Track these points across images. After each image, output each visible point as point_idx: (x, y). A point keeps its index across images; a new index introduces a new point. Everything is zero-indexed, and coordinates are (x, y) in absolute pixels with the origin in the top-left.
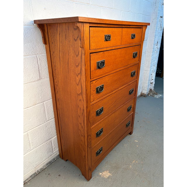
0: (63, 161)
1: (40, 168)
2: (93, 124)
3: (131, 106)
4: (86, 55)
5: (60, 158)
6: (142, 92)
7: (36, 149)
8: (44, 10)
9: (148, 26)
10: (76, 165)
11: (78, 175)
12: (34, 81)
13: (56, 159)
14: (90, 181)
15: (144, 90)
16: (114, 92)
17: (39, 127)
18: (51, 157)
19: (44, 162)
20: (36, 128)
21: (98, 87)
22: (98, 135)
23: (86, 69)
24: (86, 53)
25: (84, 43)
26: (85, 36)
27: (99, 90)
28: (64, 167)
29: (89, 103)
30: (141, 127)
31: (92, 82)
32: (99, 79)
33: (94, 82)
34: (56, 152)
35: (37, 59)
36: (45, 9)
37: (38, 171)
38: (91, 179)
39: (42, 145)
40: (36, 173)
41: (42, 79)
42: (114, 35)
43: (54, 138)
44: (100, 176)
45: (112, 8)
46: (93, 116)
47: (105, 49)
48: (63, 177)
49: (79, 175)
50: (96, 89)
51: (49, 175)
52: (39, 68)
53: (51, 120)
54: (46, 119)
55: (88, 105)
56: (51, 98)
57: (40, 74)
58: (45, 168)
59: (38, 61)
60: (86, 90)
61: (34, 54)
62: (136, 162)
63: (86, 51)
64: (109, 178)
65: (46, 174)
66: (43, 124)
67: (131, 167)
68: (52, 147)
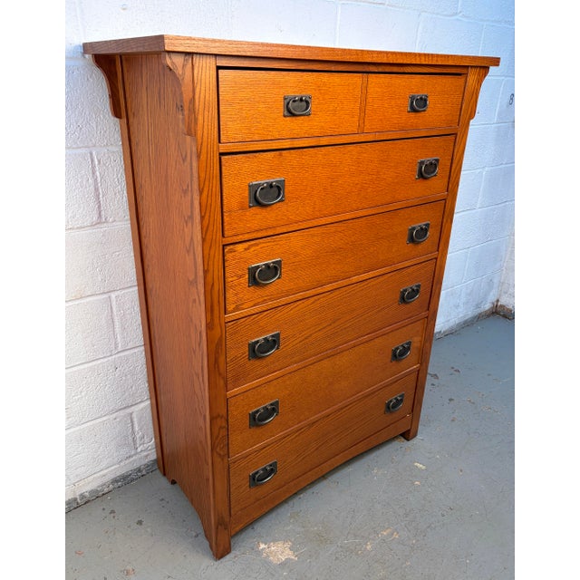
0: (163, 482)
1: (89, 488)
2: (237, 382)
3: (409, 343)
4: (203, 157)
5: (158, 471)
6: (498, 301)
7: (78, 428)
8: (122, 11)
9: (491, 68)
10: (192, 501)
11: (194, 534)
12: (82, 228)
13: (144, 472)
14: (222, 560)
15: (506, 293)
16: (328, 287)
17: (90, 364)
18: (127, 462)
19: (105, 471)
20: (82, 367)
21: (258, 267)
22: (257, 420)
23: (204, 205)
24: (204, 151)
25: (196, 120)
26: (197, 97)
27: (261, 277)
28: (163, 500)
29: (216, 312)
30: (453, 420)
31: (232, 247)
32: (261, 240)
33: (240, 247)
34: (146, 450)
35: (92, 161)
36: (124, 9)
37: (82, 496)
38: (228, 557)
39: (99, 420)
40: (75, 499)
41: (106, 221)
42: (326, 97)
43: (142, 405)
44: (259, 553)
45: (384, 4)
46: (236, 357)
47: (287, 144)
48: (149, 530)
49: (197, 536)
50: (247, 271)
51: (112, 515)
52: (96, 189)
53: (132, 351)
54: (116, 344)
55: (212, 319)
56: (136, 284)
57: (99, 207)
58: (106, 490)
59: (93, 168)
60: (205, 272)
61: (82, 145)
62: (393, 534)
63: (205, 144)
64: (283, 565)
65: (104, 509)
66: (106, 360)
67: (369, 547)
68: (133, 432)
